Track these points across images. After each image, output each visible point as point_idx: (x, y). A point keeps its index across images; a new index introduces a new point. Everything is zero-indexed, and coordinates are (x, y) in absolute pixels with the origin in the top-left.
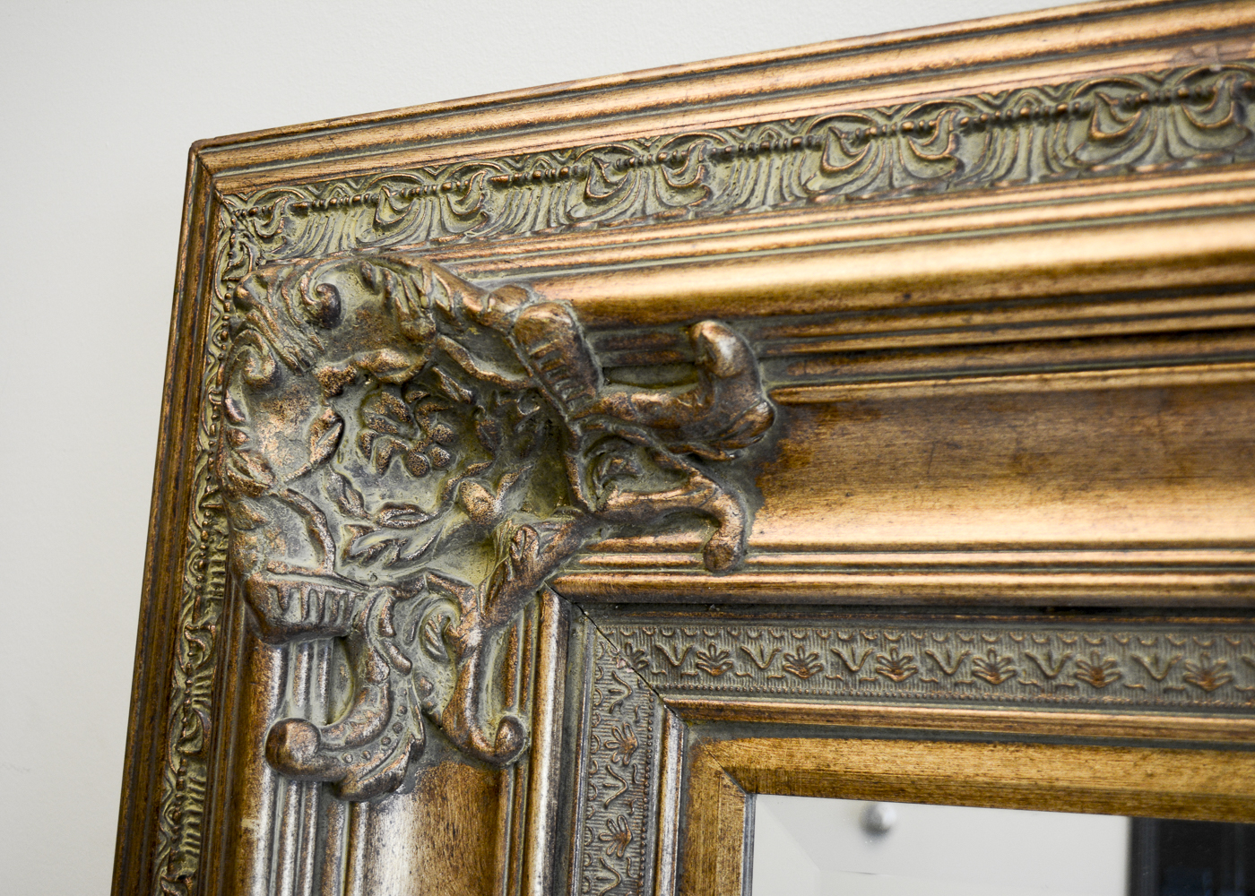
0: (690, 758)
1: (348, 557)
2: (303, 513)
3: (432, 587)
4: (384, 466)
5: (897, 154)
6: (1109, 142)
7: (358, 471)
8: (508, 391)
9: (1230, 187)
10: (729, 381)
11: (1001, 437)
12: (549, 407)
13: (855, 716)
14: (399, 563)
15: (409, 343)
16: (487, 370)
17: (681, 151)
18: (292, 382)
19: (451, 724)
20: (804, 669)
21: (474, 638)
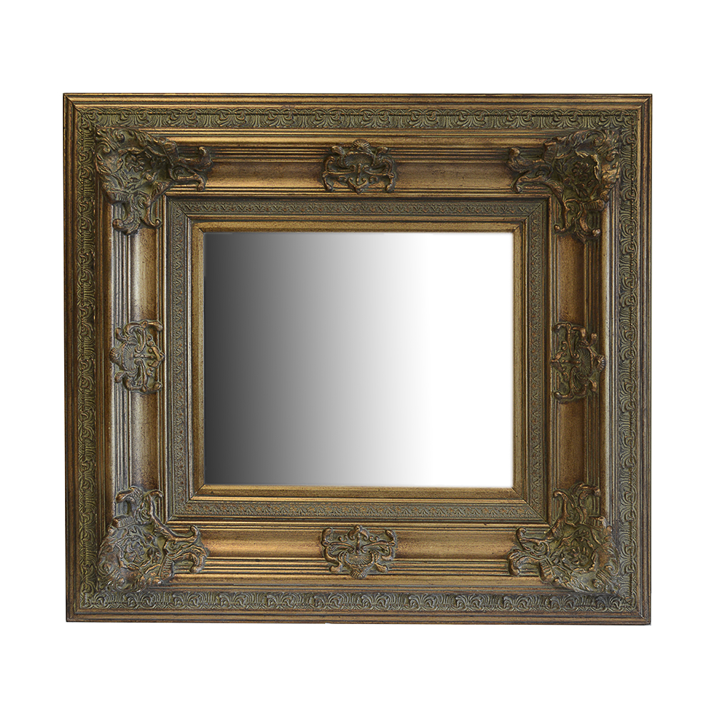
0: (192, 226)
1: (126, 188)
2: (117, 179)
3: (140, 194)
4: (130, 170)
5: (234, 118)
6: (271, 120)
7: (125, 171)
8: (159, 157)
9: (291, 132)
10: (205, 157)
11: (252, 169)
12: (167, 160)
13: (225, 217)
14: (135, 189)
15: (141, 147)
16: (156, 153)
17: (191, 112)
18: (114, 153)
19: (146, 221)
20: (215, 209)
21: (149, 204)
